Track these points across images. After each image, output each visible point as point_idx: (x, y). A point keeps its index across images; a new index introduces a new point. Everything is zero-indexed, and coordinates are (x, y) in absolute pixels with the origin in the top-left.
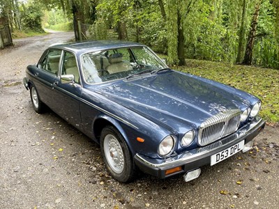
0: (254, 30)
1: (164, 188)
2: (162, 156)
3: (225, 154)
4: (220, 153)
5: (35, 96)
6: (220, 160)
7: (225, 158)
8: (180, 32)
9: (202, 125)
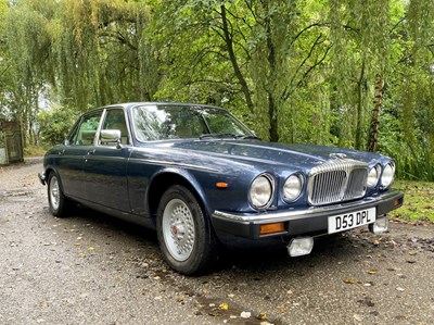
0: (375, 131)
1: (256, 279)
2: (255, 207)
3: (348, 220)
4: (342, 216)
5: (55, 190)
6: (342, 229)
7: (348, 228)
8: (274, 124)
9: (314, 171)
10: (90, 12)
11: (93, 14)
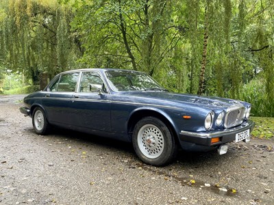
2: (206, 129)
3: (242, 135)
5: (40, 119)
7: (242, 139)
9: (228, 110)
10: (26, 7)
11: (28, 8)
